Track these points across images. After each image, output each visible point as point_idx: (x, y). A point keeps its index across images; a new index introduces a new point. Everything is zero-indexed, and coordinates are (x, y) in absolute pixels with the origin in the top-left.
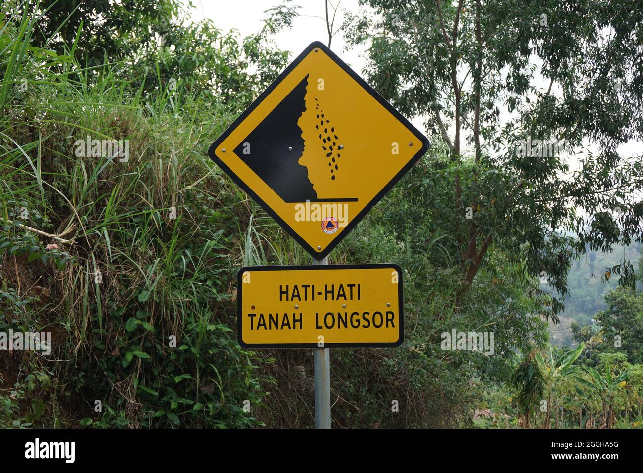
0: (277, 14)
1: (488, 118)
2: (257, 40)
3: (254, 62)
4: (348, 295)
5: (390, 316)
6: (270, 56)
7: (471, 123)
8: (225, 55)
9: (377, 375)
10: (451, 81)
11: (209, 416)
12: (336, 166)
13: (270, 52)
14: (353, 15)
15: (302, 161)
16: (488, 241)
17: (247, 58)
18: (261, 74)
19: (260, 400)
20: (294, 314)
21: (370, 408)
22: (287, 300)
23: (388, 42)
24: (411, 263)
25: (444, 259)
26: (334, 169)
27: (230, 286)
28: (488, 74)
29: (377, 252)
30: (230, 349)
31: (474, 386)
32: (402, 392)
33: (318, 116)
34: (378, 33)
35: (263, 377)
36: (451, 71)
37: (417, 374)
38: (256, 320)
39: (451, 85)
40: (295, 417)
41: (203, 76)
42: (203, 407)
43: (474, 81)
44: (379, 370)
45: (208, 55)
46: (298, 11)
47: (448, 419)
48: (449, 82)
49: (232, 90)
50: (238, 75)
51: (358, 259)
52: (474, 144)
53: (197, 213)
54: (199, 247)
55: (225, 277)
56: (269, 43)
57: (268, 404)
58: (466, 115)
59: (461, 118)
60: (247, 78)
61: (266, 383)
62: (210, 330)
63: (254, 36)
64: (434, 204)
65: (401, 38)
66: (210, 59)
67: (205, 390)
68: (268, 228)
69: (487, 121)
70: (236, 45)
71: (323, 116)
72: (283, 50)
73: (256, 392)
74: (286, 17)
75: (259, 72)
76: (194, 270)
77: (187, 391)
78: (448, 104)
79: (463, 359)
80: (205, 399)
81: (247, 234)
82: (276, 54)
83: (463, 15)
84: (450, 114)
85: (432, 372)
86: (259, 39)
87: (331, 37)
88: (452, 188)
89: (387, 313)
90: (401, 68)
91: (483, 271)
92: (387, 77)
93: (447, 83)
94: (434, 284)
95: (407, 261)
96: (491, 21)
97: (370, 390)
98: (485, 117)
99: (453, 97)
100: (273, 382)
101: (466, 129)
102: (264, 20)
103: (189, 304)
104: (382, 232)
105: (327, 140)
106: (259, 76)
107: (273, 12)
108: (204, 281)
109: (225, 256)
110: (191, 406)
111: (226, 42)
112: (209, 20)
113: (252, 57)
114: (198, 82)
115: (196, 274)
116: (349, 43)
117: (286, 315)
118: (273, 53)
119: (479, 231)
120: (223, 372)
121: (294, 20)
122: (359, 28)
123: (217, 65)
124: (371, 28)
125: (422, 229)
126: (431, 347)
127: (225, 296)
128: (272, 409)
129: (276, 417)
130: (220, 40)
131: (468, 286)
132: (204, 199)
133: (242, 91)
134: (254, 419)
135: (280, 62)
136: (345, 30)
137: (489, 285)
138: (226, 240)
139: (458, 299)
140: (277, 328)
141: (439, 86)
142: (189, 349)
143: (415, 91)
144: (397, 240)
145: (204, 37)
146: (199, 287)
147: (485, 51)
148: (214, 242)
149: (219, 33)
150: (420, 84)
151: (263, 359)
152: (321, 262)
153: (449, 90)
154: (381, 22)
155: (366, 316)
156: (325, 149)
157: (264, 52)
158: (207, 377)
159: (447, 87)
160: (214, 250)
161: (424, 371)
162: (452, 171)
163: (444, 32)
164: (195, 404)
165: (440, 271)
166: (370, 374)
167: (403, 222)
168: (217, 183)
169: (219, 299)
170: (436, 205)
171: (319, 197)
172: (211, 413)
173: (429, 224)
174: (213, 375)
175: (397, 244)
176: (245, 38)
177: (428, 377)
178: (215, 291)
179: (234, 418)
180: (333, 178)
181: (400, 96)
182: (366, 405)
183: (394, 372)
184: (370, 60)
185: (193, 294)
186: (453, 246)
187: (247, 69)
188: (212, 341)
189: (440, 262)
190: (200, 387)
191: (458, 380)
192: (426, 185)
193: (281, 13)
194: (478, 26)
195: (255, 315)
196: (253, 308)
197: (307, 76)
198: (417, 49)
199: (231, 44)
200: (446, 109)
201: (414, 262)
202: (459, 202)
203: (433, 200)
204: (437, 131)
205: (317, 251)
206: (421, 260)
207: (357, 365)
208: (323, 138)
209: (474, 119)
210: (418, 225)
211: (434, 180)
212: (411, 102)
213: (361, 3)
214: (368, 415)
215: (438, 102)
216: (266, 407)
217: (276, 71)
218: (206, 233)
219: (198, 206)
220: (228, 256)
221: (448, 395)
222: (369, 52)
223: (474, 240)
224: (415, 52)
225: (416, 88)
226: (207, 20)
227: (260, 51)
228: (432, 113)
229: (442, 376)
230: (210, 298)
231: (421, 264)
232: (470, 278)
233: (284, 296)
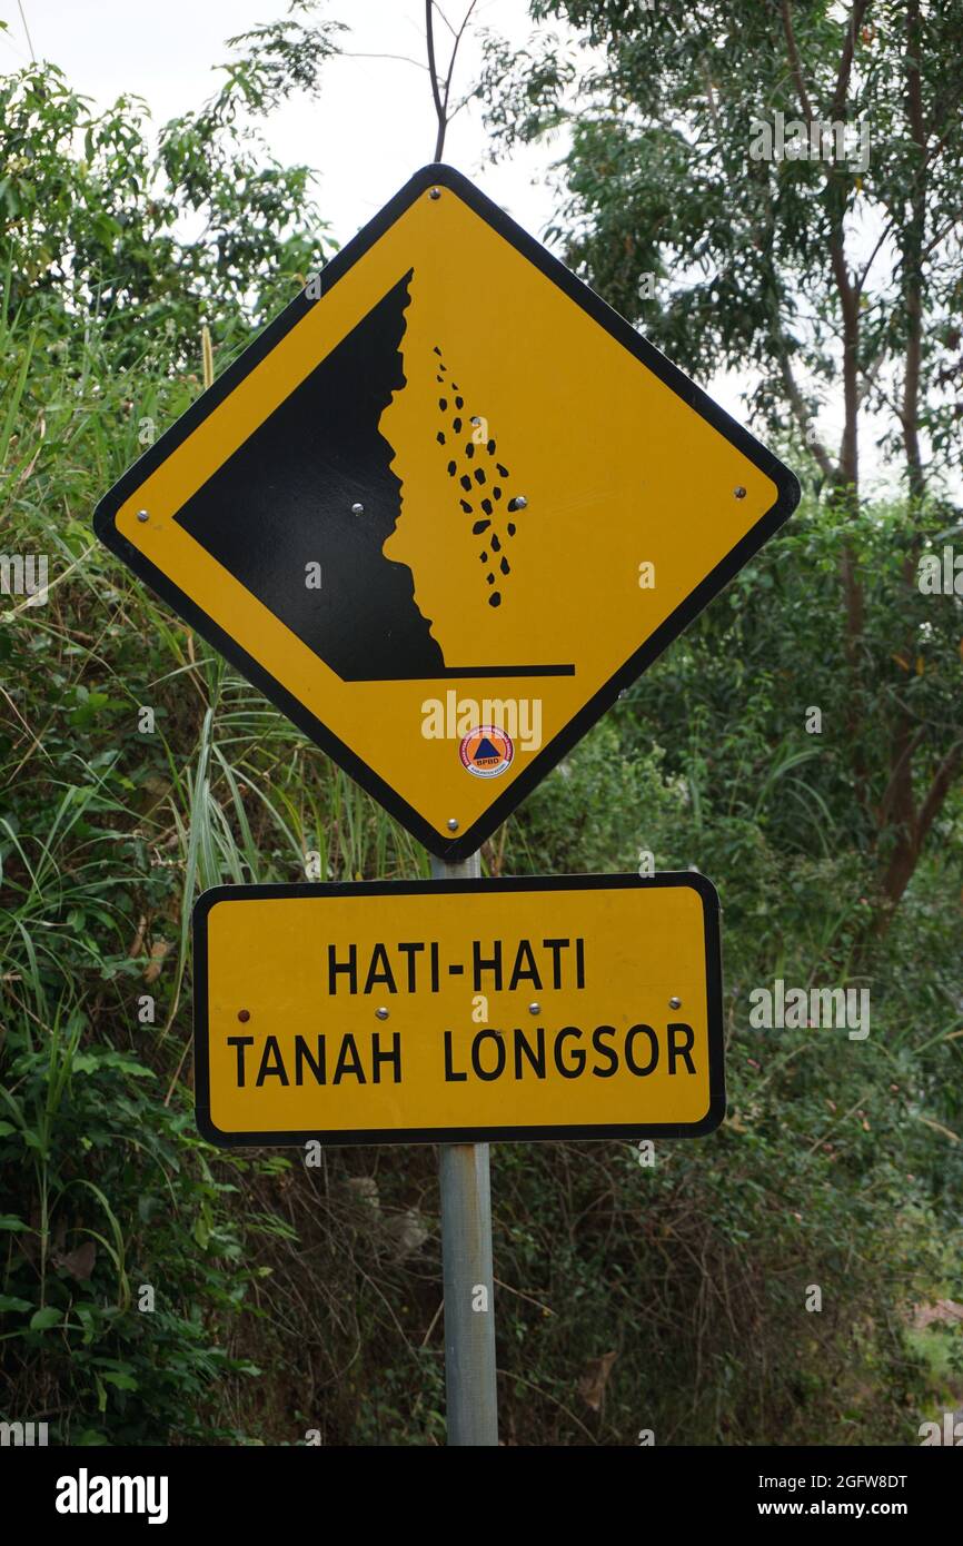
0: (269, 48)
1: (945, 376)
2: (206, 130)
3: (197, 203)
4: (546, 974)
5: (681, 1039)
6: (249, 183)
7: (890, 395)
8: (103, 182)
9: (608, 1203)
10: (829, 263)
11: (80, 1347)
12: (504, 561)
13: (247, 171)
14: (513, 50)
15: (393, 549)
16: (950, 768)
17: (172, 190)
18: (221, 243)
19: (240, 1294)
20: (376, 1037)
21: (583, 1309)
22: (354, 990)
23: (624, 135)
24: (708, 844)
25: (811, 826)
26: (498, 574)
27: (141, 930)
28: (943, 236)
29: (601, 812)
30: (148, 1132)
31: (906, 1226)
32: (686, 1255)
33: (443, 405)
34: (595, 108)
35: (247, 1220)
36: (827, 232)
37: (736, 1199)
38: (253, 1055)
39: (827, 275)
40: (348, 1340)
41: (33, 248)
42: (62, 1321)
43: (902, 262)
44: (614, 1185)
45: (47, 177)
46: (337, 38)
47: (832, 1337)
48: (823, 265)
49: (125, 293)
50: (147, 245)
51: (540, 835)
52: (901, 460)
53: (33, 699)
54: (39, 808)
55: (125, 903)
56: (245, 142)
57: (264, 1302)
58: (876, 370)
59: (859, 376)
60: (176, 256)
61: (258, 1236)
62: (82, 1072)
63: (195, 120)
64: (776, 655)
65: (669, 124)
66: (56, 195)
67: (68, 1264)
68: (260, 743)
69: (943, 389)
70: (136, 150)
71: (459, 403)
72: (288, 163)
73: (228, 1266)
74: (298, 60)
75: (214, 236)
76: (27, 883)
77: (10, 1267)
78: (817, 330)
79: (877, 1149)
80: (69, 1293)
81: (195, 765)
82: (269, 176)
83: (865, 47)
84: (826, 367)
85: (780, 1192)
86: (211, 129)
87: (443, 122)
88: (832, 602)
89: (672, 1029)
90: (671, 221)
91: (932, 863)
92: (623, 252)
93: (817, 266)
94: (781, 910)
95: (697, 837)
96: (952, 67)
97: (583, 1252)
98: (935, 373)
99: (834, 312)
100: (281, 1232)
101: (876, 411)
102: (225, 66)
103: (11, 992)
104: (616, 745)
105: (474, 481)
106: (215, 249)
107: (256, 42)
108: (60, 916)
109: (126, 836)
110: (25, 1319)
111: (103, 139)
112: (51, 67)
113: (189, 187)
114: (16, 269)
115: (34, 894)
116: (501, 141)
117: (349, 1040)
118: (259, 172)
119: (922, 739)
120: (125, 1206)
121: (325, 68)
122: (533, 91)
123: (79, 214)
124: (572, 88)
125: (742, 734)
126: (779, 1111)
127: (128, 964)
128: (276, 1317)
129: (287, 1343)
130: (86, 131)
131: (891, 913)
132: (54, 652)
133: (160, 293)
134: (224, 1353)
135: (280, 204)
136: (487, 96)
137: (950, 909)
138: (127, 783)
139: (857, 953)
140: (322, 1080)
141: (789, 275)
142: (17, 1133)
143: (715, 297)
144: (666, 773)
145: (35, 122)
146: (44, 936)
147: (937, 167)
148: (89, 791)
149: (83, 107)
150: (729, 273)
151: (250, 1162)
152: (459, 868)
153: (821, 288)
154: (602, 70)
155: (604, 1039)
156: (468, 509)
157: (228, 171)
158: (72, 1224)
159: (815, 281)
160: (89, 817)
161: (758, 1188)
162: (828, 541)
163: (804, 103)
164: (33, 1311)
165: (804, 868)
166: (584, 1200)
167: (681, 711)
168: (94, 599)
169: (109, 973)
170: (784, 657)
171: (449, 663)
172: (87, 1339)
173: (762, 720)
174: (94, 1216)
175: (665, 784)
176: (165, 125)
177: (769, 1207)
178: (93, 948)
179: (159, 1353)
180: (495, 600)
181: (666, 310)
182: (574, 1300)
183: (663, 1192)
184: (568, 195)
185: (24, 959)
186: (837, 787)
187: (175, 224)
188: (89, 1109)
189: (800, 840)
190: (50, 1256)
191: (863, 1216)
192: (748, 589)
193: (281, 45)
194: (913, 85)
195: (250, 1041)
196: (244, 1017)
197: (408, 277)
198: (716, 158)
199: (121, 147)
200: (811, 349)
201: (719, 842)
202: (858, 646)
203: (775, 640)
204: (785, 421)
205: (447, 834)
206: (742, 833)
207: (544, 1172)
208: (460, 473)
209: (900, 380)
210: (725, 721)
211: (772, 570)
212: (700, 329)
213: (538, 12)
214: (579, 1329)
215: (786, 328)
216: (261, 1313)
217: (267, 232)
218: (61, 763)
219: (37, 676)
220: (135, 834)
221: (834, 1264)
222: (564, 168)
223: (906, 767)
224: (714, 171)
225: (715, 285)
226: (41, 68)
227: (215, 166)
228: (767, 364)
229: (815, 1202)
230: (77, 969)
231: (743, 847)
232: (894, 887)
233: (343, 979)
